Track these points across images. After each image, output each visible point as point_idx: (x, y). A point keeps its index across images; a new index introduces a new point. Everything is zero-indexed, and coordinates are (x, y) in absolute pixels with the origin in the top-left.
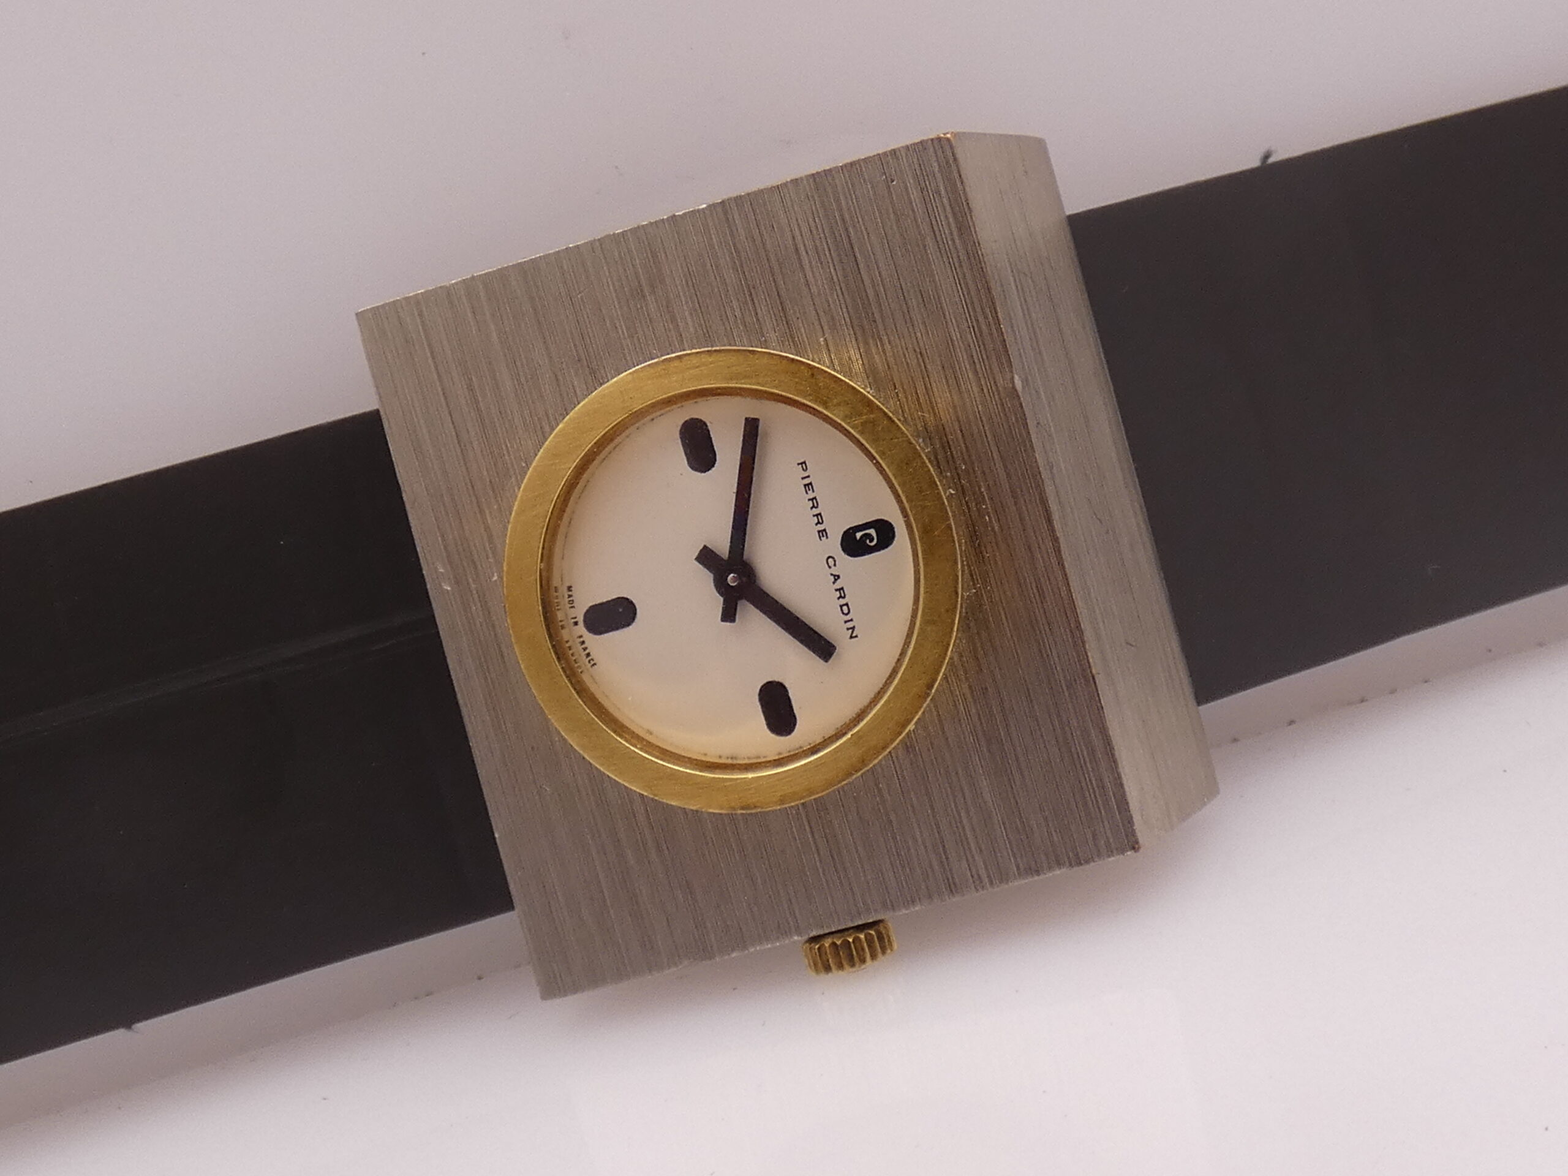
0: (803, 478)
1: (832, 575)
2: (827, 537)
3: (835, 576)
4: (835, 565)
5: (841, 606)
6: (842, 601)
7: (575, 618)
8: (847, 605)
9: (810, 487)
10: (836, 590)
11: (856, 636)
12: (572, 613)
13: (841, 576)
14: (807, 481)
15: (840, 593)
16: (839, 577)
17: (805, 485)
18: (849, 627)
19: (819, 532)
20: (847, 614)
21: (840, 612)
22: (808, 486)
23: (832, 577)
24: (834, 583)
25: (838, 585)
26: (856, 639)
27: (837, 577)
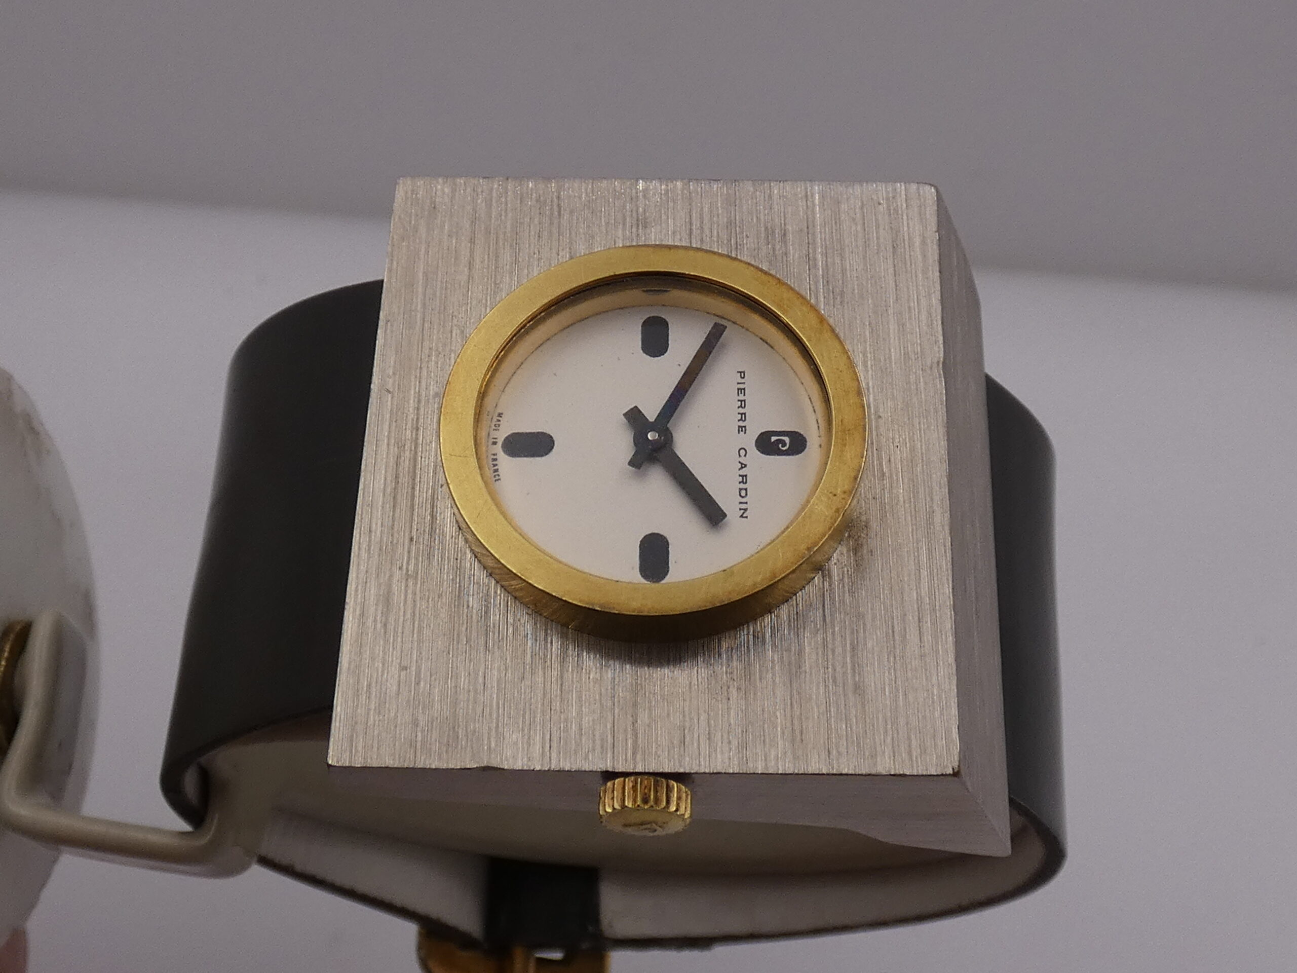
0: (738, 383)
1: (740, 462)
2: (745, 433)
3: (742, 464)
4: (745, 456)
5: (740, 489)
6: (742, 486)
7: (495, 439)
8: (746, 490)
9: (743, 391)
10: (740, 476)
11: (747, 517)
12: (494, 434)
13: (748, 466)
14: (741, 386)
15: (743, 479)
16: (746, 466)
17: (738, 389)
18: (742, 508)
19: (739, 427)
20: (743, 497)
21: (738, 493)
22: (741, 391)
23: (740, 465)
24: (740, 469)
25: (743, 472)
26: (745, 519)
27: (743, 466)
